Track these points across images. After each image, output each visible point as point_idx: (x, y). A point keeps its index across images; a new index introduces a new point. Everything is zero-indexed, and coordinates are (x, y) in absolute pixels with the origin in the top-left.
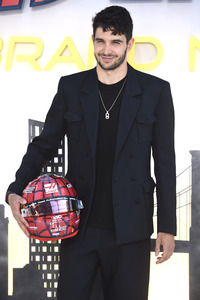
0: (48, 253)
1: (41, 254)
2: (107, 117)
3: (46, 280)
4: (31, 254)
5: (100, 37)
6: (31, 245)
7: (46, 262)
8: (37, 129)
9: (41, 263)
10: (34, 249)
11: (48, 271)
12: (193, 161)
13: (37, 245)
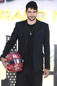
0: (12, 75)
1: (10, 75)
2: (31, 34)
3: (11, 83)
4: (7, 75)
5: (30, 11)
6: (7, 73)
7: (11, 78)
8: (8, 38)
9: (10, 78)
10: (7, 74)
11: (12, 81)
12: (55, 48)
13: (8, 73)
